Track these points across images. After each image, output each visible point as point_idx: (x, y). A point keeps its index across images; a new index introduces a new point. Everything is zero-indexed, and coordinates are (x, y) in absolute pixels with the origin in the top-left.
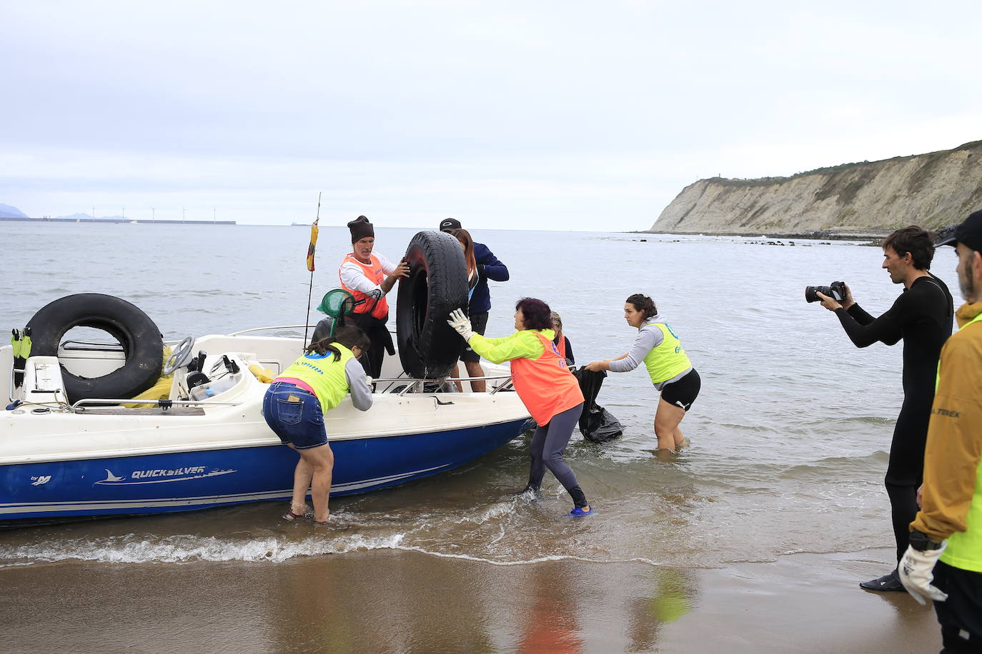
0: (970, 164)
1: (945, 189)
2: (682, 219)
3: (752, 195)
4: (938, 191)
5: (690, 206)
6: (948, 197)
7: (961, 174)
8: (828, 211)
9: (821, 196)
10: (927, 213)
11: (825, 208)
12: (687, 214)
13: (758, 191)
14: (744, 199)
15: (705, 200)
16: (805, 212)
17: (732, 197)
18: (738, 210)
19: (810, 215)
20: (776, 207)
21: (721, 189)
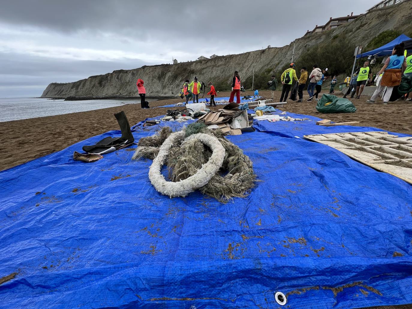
0: (91, 81)
2: (47, 94)
5: (48, 90)
9: (72, 88)
12: (48, 92)
13: (61, 87)
14: (59, 88)
15: (51, 89)
16: (70, 92)
17: (56, 88)
18: (57, 92)
19: (71, 92)
20: (65, 90)
21: (54, 86)
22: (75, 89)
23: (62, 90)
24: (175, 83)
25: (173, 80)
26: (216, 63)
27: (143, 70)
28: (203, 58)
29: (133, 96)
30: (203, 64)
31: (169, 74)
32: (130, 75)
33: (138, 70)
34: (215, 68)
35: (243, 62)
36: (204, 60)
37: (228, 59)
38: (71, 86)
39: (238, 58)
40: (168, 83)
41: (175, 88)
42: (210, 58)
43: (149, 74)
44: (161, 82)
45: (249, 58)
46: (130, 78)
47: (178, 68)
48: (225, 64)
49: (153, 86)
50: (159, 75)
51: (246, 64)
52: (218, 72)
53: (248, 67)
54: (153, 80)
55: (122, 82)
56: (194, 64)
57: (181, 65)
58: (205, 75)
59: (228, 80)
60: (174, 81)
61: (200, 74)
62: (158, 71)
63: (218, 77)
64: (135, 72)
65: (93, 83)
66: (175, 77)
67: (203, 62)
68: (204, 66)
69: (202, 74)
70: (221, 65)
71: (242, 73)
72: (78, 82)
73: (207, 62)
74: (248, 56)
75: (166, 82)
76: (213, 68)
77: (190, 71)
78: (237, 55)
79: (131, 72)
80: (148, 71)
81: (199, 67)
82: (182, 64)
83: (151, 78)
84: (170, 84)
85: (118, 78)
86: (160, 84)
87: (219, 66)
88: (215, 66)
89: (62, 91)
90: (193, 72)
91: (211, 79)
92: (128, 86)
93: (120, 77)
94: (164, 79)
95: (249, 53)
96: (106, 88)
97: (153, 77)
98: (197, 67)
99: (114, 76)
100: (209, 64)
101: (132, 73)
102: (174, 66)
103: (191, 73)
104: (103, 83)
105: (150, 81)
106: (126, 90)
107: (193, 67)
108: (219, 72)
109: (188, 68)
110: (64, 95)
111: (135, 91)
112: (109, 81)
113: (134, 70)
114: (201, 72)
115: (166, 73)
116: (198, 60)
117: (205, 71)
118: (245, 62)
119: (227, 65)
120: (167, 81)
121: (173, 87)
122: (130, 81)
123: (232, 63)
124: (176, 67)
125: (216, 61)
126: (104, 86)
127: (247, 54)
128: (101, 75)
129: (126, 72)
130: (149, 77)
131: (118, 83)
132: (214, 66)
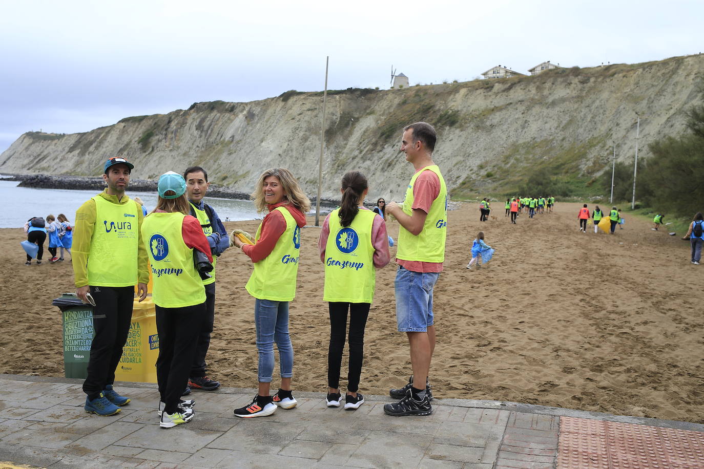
0: (123, 132)
1: (108, 148)
2: (5, 162)
3: (43, 146)
4: (104, 150)
5: (12, 153)
6: (108, 154)
7: (117, 139)
8: (73, 160)
9: (71, 150)
10: (96, 164)
11: (72, 158)
12: (9, 158)
13: (46, 143)
14: (38, 148)
15: (21, 148)
16: (61, 160)
17: (33, 148)
18: (32, 158)
19: (63, 163)
20: (52, 156)
21: (31, 141)
22: (79, 154)
23: (45, 153)
24: (381, 154)
25: (375, 144)
26: (546, 92)
27: (281, 104)
28: (502, 74)
29: (229, 191)
30: (496, 94)
31: (368, 123)
32: (240, 119)
33: (265, 104)
34: (536, 109)
35: (652, 92)
36: (502, 81)
37: (592, 80)
38: (72, 141)
39: (633, 78)
40: (356, 153)
41: (378, 173)
42: (529, 74)
43: (297, 118)
44: (332, 148)
45: (676, 79)
46: (237, 129)
47: (404, 103)
48: (578, 97)
49: (304, 160)
50: (333, 123)
51: (665, 100)
52: (548, 126)
53: (672, 112)
54: (305, 139)
55: (211, 140)
56: (463, 91)
57: (417, 95)
58: (497, 132)
59: (583, 155)
60: (379, 148)
61: (478, 127)
62: (331, 110)
63: (546, 142)
64: (257, 110)
65: (126, 139)
66: (387, 134)
67: (497, 87)
68: (500, 101)
69: (484, 128)
70: (563, 100)
71: (646, 132)
72: (93, 131)
73: (510, 88)
74: (674, 72)
75: (352, 150)
76: (529, 108)
77: (441, 116)
78: (632, 65)
79: (247, 109)
80: (296, 110)
81: (479, 102)
82: (421, 91)
83: (301, 134)
84: (362, 158)
85: (199, 127)
86: (328, 157)
87: (554, 104)
88: (541, 102)
89: (44, 158)
90: (451, 120)
91: (515, 148)
92: (225, 154)
93: (206, 124)
94: (346, 138)
95: (678, 61)
96: (156, 156)
97: (309, 129)
98: (471, 101)
99: (190, 120)
100: (518, 93)
101: (249, 112)
102: (390, 96)
103: (445, 124)
104: (154, 140)
105: (295, 144)
106: (215, 166)
107: (456, 103)
108: (552, 124)
109: (440, 105)
110: (43, 169)
111: (241, 173)
112: (169, 136)
113: (257, 103)
114: (483, 122)
115: (357, 120)
116: (483, 78)
117: (496, 118)
118: (660, 93)
119: (588, 101)
120: (356, 144)
121: (372, 168)
122: (237, 138)
123: (605, 95)
124: (397, 101)
125: (548, 85)
126: (153, 150)
127: (672, 65)
128: (156, 116)
129: (232, 108)
130: (297, 129)
131: (197, 143)
132: (533, 102)
